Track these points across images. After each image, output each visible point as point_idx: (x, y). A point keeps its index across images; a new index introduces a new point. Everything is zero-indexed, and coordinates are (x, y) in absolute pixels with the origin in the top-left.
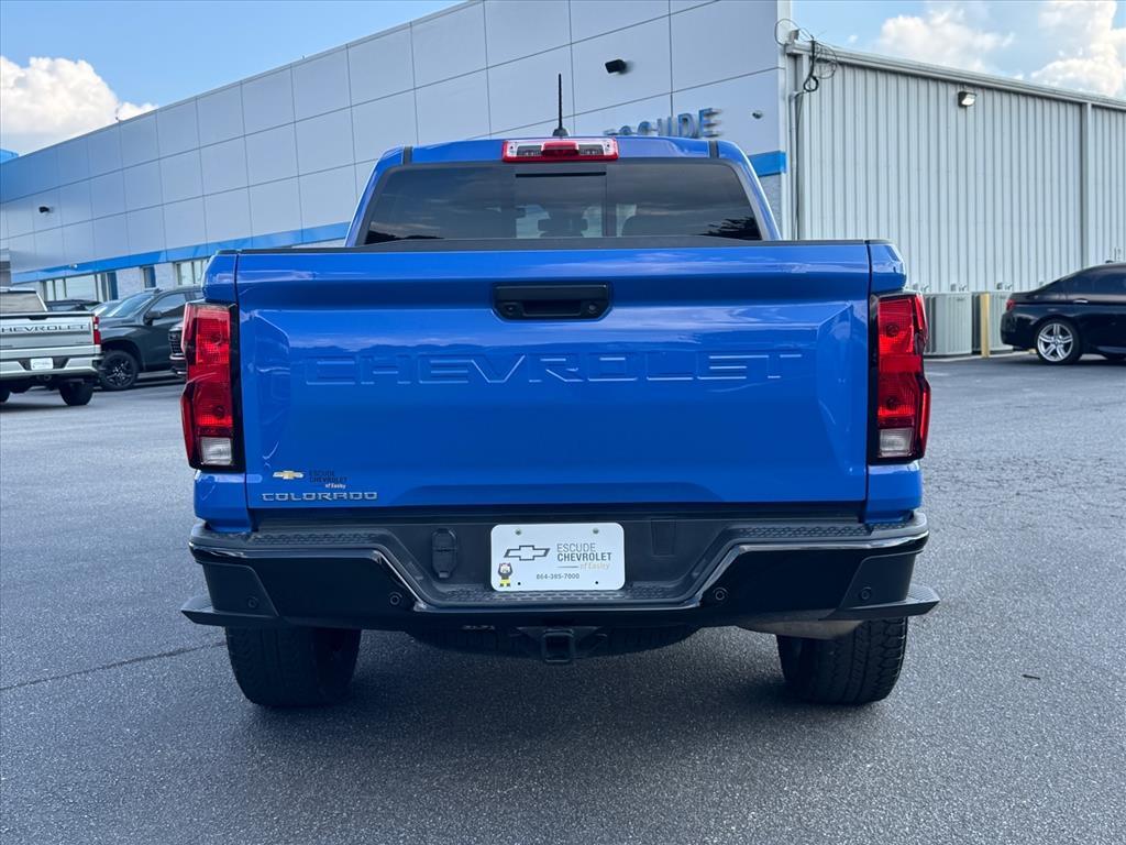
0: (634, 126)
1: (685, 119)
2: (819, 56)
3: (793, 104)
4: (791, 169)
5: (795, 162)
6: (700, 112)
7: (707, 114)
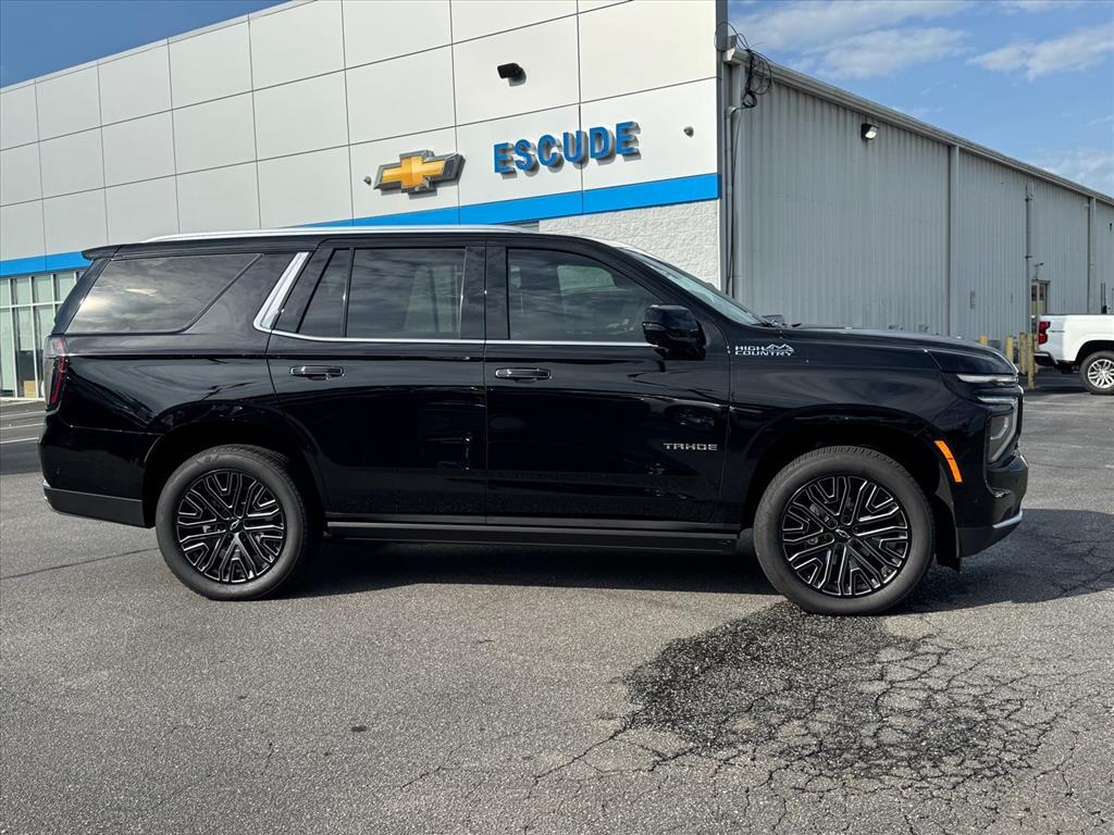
0: (534, 141)
1: (599, 133)
2: (756, 68)
3: (729, 120)
4: (727, 195)
5: (730, 187)
6: (618, 126)
7: (626, 129)
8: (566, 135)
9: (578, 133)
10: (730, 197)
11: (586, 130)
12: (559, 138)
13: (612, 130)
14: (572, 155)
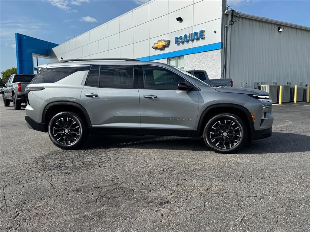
0: (183, 36)
1: (196, 34)
2: (234, 15)
3: (226, 29)
5: (225, 46)
6: (200, 31)
7: (202, 32)
8: (189, 34)
9: (192, 33)
10: (225, 48)
11: (194, 33)
12: (188, 35)
13: (199, 32)
14: (190, 39)
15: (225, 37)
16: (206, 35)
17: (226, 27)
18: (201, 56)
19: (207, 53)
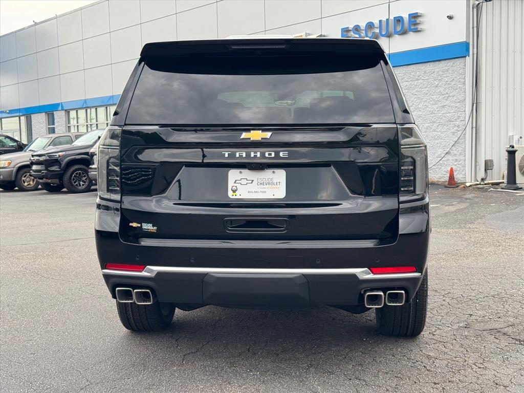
0: (363, 25)
1: (399, 20)
3: (475, 10)
4: (473, 54)
5: (475, 49)
6: (409, 15)
7: (415, 17)
8: (380, 21)
9: (387, 20)
10: (475, 56)
11: (392, 18)
12: (376, 23)
13: (406, 17)
14: (384, 33)
15: (475, 29)
16: (426, 23)
17: (475, 6)
18: (413, 74)
19: (429, 67)
